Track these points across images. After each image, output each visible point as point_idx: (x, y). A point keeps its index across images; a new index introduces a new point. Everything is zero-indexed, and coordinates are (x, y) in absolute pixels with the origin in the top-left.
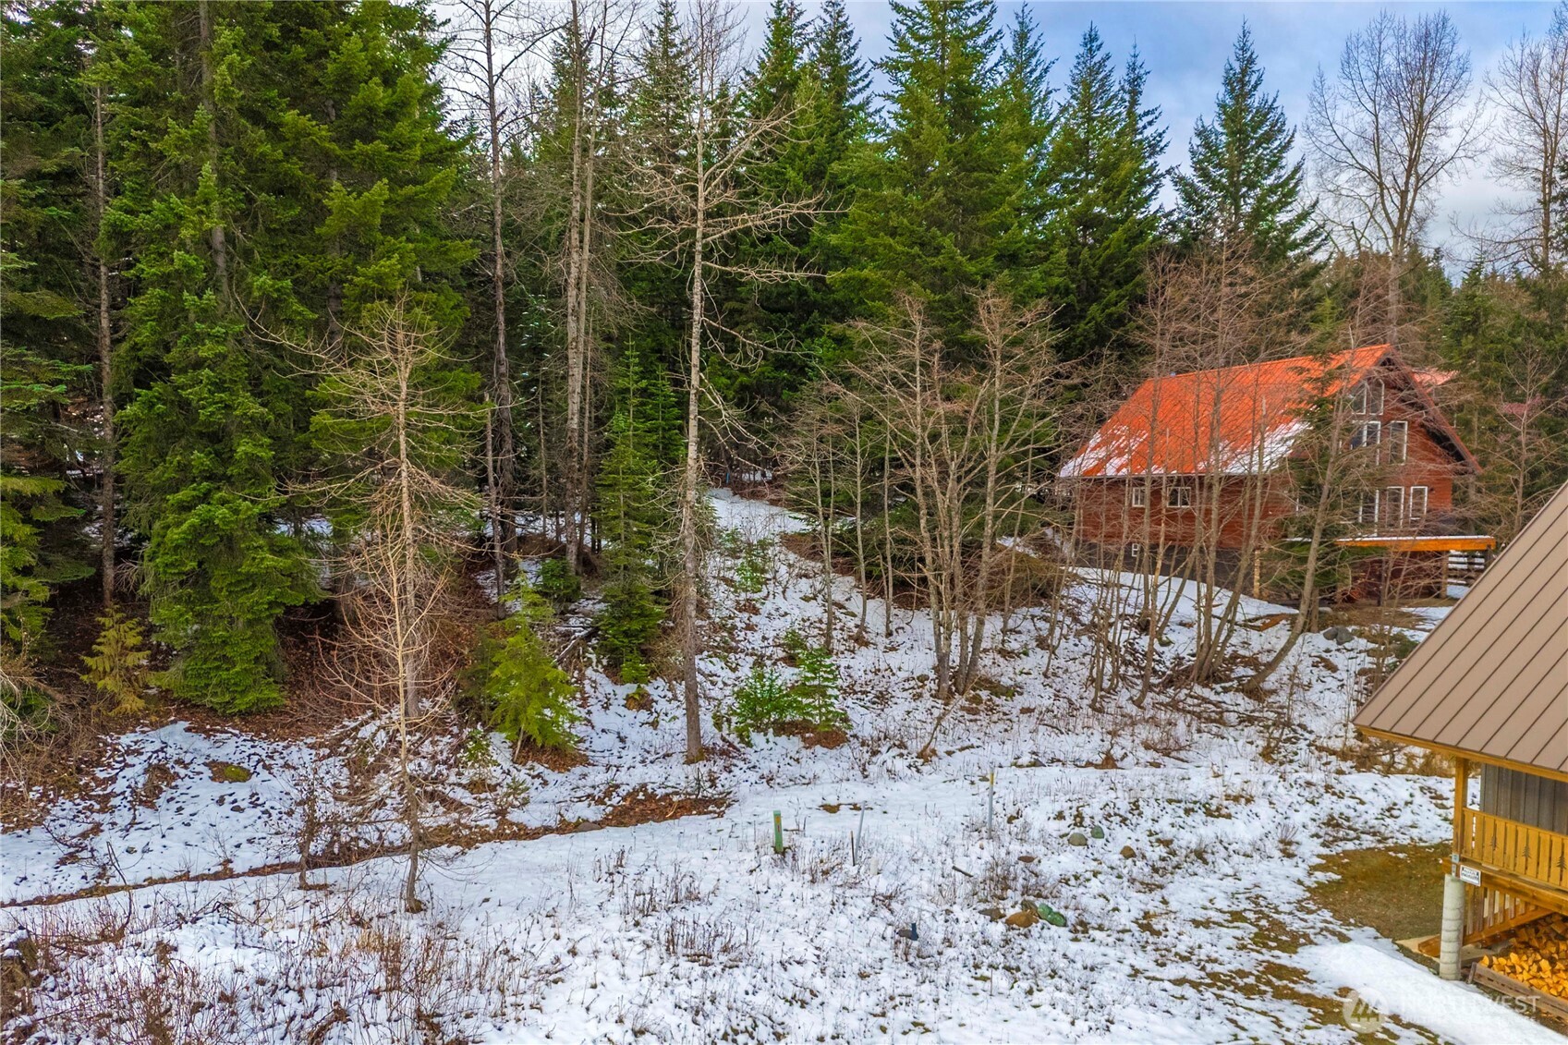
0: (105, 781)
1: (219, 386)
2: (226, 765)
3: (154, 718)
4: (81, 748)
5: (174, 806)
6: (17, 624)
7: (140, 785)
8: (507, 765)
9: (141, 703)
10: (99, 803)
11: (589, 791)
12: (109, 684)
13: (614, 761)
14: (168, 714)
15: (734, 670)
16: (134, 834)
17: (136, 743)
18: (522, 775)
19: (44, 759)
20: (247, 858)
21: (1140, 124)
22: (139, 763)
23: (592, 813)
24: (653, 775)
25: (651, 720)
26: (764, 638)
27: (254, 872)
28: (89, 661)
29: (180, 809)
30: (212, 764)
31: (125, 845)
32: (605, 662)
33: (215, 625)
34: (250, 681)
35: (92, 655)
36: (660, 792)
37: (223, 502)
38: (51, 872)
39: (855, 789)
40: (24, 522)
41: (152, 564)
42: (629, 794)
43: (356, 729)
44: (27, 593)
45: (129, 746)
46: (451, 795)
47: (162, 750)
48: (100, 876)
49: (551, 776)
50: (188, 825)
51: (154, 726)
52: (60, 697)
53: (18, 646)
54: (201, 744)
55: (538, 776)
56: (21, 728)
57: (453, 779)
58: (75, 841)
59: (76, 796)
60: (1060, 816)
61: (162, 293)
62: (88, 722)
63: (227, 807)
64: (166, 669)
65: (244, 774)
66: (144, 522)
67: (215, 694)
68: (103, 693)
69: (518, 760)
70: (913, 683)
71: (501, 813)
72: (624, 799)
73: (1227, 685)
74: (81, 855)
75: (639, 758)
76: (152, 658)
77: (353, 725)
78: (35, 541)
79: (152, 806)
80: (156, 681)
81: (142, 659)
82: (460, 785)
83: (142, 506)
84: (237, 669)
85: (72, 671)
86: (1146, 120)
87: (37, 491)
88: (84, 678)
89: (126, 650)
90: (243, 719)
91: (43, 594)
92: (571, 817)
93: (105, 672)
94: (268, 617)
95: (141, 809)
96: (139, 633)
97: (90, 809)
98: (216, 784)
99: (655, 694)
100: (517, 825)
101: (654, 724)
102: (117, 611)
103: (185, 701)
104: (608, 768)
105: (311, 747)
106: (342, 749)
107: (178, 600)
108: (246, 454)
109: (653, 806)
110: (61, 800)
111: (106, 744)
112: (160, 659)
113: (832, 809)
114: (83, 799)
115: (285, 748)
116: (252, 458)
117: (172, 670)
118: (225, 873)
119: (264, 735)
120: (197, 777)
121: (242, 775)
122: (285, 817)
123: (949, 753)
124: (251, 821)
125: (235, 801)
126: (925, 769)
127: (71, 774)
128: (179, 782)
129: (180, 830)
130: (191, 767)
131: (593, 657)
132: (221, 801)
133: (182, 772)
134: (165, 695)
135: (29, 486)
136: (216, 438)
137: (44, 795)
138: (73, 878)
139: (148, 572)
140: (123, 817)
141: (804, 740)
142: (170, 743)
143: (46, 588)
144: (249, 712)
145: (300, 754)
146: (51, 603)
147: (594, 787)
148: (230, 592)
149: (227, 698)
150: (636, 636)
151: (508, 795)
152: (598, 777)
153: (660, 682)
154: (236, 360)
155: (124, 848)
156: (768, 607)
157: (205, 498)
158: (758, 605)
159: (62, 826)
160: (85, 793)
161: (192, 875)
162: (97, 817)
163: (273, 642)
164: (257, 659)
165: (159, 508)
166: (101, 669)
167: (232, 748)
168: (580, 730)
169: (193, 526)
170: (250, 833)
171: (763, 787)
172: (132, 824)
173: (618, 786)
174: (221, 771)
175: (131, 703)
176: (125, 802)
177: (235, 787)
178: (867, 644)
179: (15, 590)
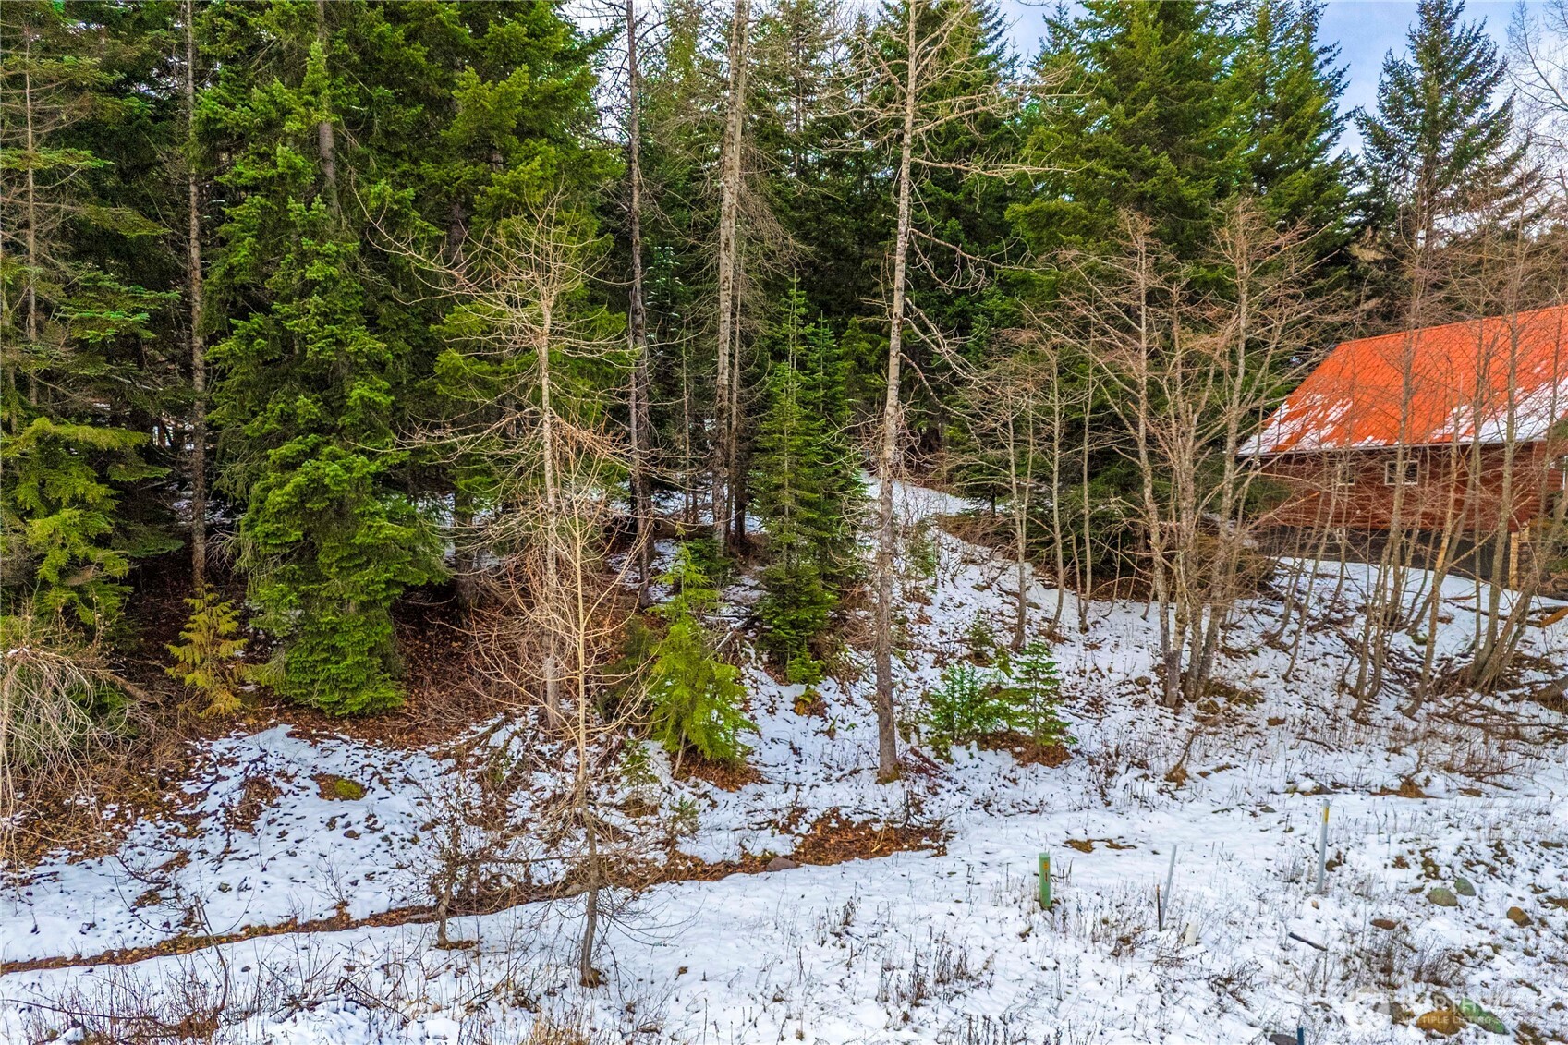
0: (194, 797)
1: (328, 317)
2: (337, 778)
3: (251, 721)
4: (166, 756)
5: (276, 830)
6: (90, 604)
7: (235, 803)
8: (666, 781)
9: (237, 703)
10: (186, 825)
11: (772, 816)
12: (199, 678)
13: (793, 778)
14: (268, 715)
15: (913, 669)
16: (228, 866)
17: (230, 750)
18: (685, 793)
19: (120, 771)
20: (367, 901)
21: (1316, 63)
22: (234, 776)
23: (781, 845)
24: (842, 796)
25: (826, 728)
26: (942, 633)
27: (376, 920)
28: (176, 651)
29: (283, 834)
30: (319, 777)
31: (217, 880)
32: (765, 658)
33: (322, 608)
34: (363, 677)
35: (179, 643)
36: (857, 819)
37: (334, 458)
38: (126, 916)
39: (1106, 821)
40: (99, 482)
41: (249, 534)
42: (818, 820)
43: (487, 736)
44: (101, 566)
45: (222, 755)
46: (606, 819)
47: (261, 759)
48: (187, 922)
49: (721, 796)
50: (294, 854)
51: (252, 730)
52: (141, 694)
53: (90, 631)
54: (307, 753)
55: (705, 795)
56: (93, 731)
57: (604, 797)
58: (155, 875)
59: (159, 815)
60: (1400, 863)
61: (263, 201)
62: (174, 725)
63: (338, 833)
64: (266, 661)
65: (357, 790)
66: (240, 485)
67: (322, 692)
68: (193, 691)
69: (681, 775)
70: (1131, 687)
71: (669, 843)
72: (814, 827)
73: (1517, 692)
74: (163, 893)
75: (821, 775)
76: (249, 648)
77: (482, 730)
78: (111, 505)
79: (250, 829)
80: (253, 676)
81: (236, 649)
82: (611, 805)
83: (238, 467)
84: (349, 662)
85: (157, 663)
86: (1322, 58)
87: (115, 445)
88: (170, 671)
89: (219, 638)
90: (354, 723)
91: (120, 569)
92: (756, 850)
93: (194, 664)
94: (385, 599)
95: (237, 833)
96: (235, 618)
97: (175, 832)
98: (326, 802)
99: (827, 697)
100: (692, 858)
101: (830, 733)
102: (209, 591)
103: (287, 700)
104: (786, 785)
105: (433, 756)
106: (471, 760)
107: (279, 578)
108: (362, 398)
109: (850, 836)
110: (140, 821)
111: (195, 753)
112: (259, 649)
113: (1085, 847)
114: (167, 821)
115: (405, 758)
116: (368, 405)
117: (273, 662)
118: (340, 921)
119: (379, 742)
120: (303, 794)
121: (355, 792)
122: (409, 845)
123: (1204, 775)
124: (368, 851)
125: (348, 825)
126: (1180, 794)
127: (153, 789)
128: (281, 799)
129: (284, 861)
130: (295, 780)
131: (752, 652)
132: (331, 824)
133: (285, 787)
134: (264, 693)
135: (106, 438)
136: (323, 382)
137: (120, 814)
138: (154, 925)
139: (246, 543)
140: (215, 843)
141: (1017, 756)
142: (271, 751)
143: (125, 561)
144: (362, 715)
145: (422, 765)
146: (131, 578)
147: (775, 811)
148: (342, 569)
149: (337, 697)
150: (804, 628)
151: (675, 820)
152: (777, 799)
153: (831, 682)
154: (349, 286)
155: (215, 885)
156: (939, 597)
157: (313, 452)
158: (929, 594)
159: (141, 854)
160: (169, 812)
161: (300, 921)
162: (184, 844)
163: (389, 630)
164: (371, 650)
165: (257, 468)
166: (189, 661)
167: (343, 757)
168: (744, 738)
169: (298, 486)
170: (368, 866)
171: (980, 814)
172: (226, 853)
173: (804, 810)
174: (330, 786)
175: (225, 702)
176: (217, 824)
177: (348, 806)
178: (1062, 640)
179: (87, 562)
